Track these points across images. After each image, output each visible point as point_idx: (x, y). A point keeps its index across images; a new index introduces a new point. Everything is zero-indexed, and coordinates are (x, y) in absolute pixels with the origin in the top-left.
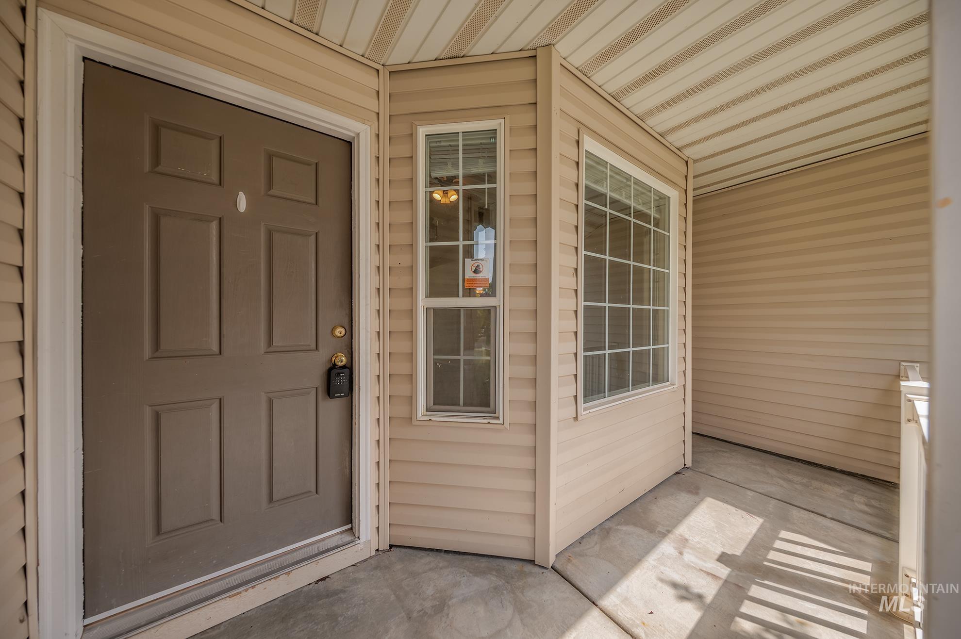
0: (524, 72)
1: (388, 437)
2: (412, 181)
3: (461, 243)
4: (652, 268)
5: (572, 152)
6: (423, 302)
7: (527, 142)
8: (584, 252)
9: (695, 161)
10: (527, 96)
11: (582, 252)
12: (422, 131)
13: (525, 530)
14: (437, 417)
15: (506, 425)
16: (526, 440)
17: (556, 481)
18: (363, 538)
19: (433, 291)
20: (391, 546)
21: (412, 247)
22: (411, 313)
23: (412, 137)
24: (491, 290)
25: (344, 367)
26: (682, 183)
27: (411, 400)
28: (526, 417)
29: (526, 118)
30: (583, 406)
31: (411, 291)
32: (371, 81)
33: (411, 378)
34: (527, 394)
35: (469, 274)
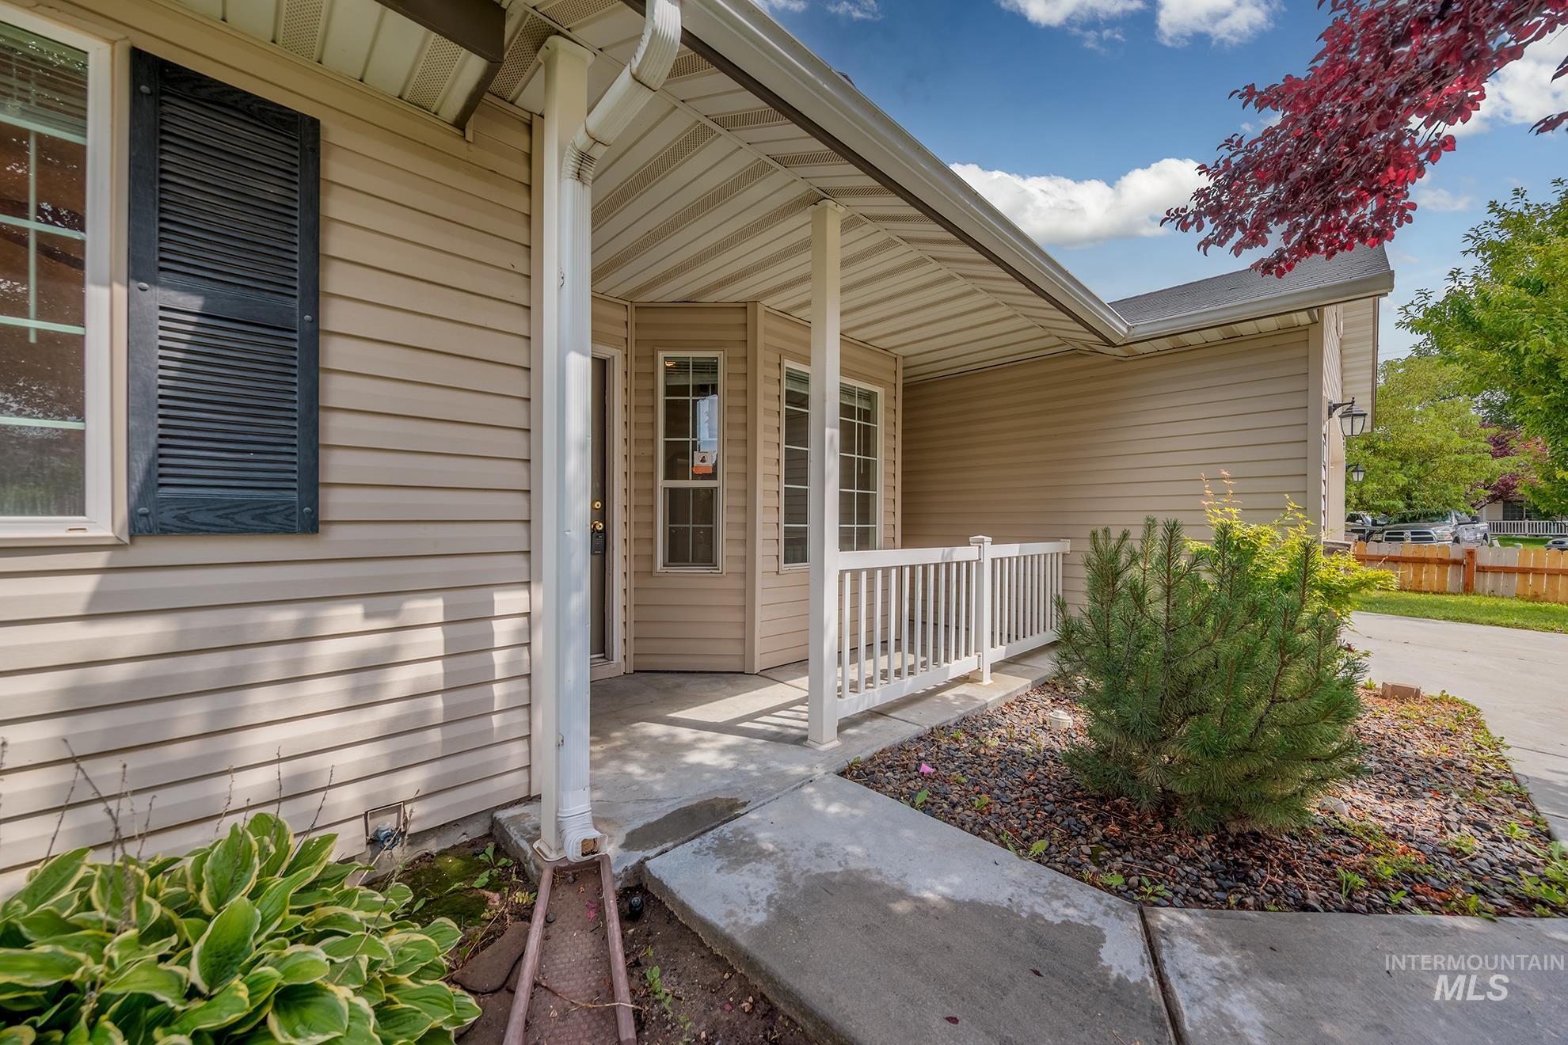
0: (738, 318)
1: (633, 587)
2: (653, 392)
3: (691, 439)
4: (856, 456)
5: (775, 373)
6: (661, 483)
7: (740, 368)
8: (785, 446)
9: (904, 357)
10: (738, 335)
11: (783, 446)
12: (661, 355)
13: (736, 649)
14: (672, 570)
15: (724, 574)
16: (738, 584)
17: (760, 614)
18: (615, 661)
19: (668, 477)
20: (635, 671)
21: (653, 441)
22: (652, 492)
23: (653, 358)
24: (713, 476)
25: (601, 531)
26: (892, 379)
27: (652, 558)
28: (738, 567)
29: (739, 352)
30: (784, 565)
31: (652, 475)
32: (621, 315)
33: (652, 541)
34: (739, 551)
35: (697, 462)
